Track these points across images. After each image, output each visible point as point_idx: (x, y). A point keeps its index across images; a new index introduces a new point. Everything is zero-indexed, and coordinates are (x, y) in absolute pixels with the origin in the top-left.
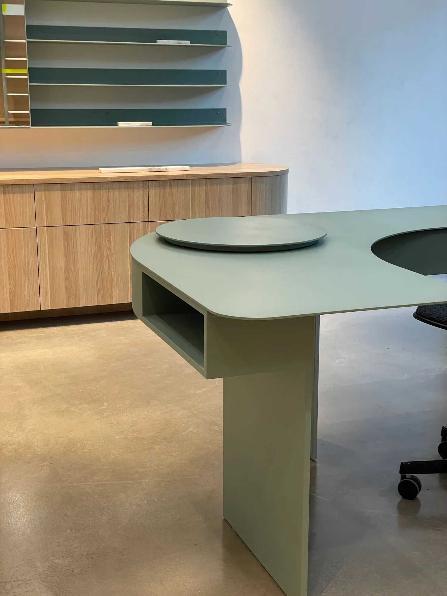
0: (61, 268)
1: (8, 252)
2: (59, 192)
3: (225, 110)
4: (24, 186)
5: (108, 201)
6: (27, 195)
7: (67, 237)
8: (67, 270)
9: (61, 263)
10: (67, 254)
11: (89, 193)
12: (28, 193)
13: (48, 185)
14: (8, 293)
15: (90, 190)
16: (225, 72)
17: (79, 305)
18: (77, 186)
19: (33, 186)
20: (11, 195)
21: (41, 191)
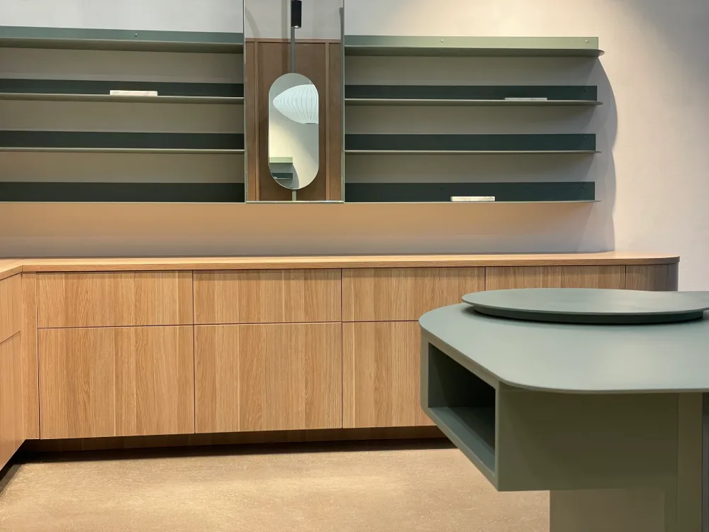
0: (370, 375)
1: (306, 352)
2: (373, 278)
3: (593, 184)
4: (330, 270)
5: (433, 291)
6: (333, 281)
7: (378, 335)
8: (378, 378)
9: (370, 369)
10: (379, 358)
11: (409, 281)
12: (334, 279)
13: (359, 270)
14: (304, 404)
15: (411, 276)
16: (594, 136)
17: (391, 424)
18: (394, 272)
19: (341, 271)
20: (313, 282)
21: (350, 277)
